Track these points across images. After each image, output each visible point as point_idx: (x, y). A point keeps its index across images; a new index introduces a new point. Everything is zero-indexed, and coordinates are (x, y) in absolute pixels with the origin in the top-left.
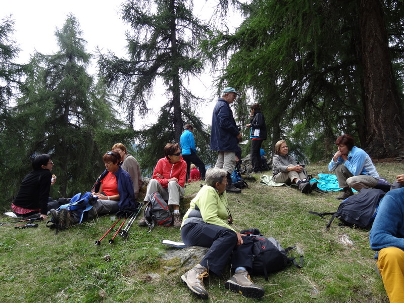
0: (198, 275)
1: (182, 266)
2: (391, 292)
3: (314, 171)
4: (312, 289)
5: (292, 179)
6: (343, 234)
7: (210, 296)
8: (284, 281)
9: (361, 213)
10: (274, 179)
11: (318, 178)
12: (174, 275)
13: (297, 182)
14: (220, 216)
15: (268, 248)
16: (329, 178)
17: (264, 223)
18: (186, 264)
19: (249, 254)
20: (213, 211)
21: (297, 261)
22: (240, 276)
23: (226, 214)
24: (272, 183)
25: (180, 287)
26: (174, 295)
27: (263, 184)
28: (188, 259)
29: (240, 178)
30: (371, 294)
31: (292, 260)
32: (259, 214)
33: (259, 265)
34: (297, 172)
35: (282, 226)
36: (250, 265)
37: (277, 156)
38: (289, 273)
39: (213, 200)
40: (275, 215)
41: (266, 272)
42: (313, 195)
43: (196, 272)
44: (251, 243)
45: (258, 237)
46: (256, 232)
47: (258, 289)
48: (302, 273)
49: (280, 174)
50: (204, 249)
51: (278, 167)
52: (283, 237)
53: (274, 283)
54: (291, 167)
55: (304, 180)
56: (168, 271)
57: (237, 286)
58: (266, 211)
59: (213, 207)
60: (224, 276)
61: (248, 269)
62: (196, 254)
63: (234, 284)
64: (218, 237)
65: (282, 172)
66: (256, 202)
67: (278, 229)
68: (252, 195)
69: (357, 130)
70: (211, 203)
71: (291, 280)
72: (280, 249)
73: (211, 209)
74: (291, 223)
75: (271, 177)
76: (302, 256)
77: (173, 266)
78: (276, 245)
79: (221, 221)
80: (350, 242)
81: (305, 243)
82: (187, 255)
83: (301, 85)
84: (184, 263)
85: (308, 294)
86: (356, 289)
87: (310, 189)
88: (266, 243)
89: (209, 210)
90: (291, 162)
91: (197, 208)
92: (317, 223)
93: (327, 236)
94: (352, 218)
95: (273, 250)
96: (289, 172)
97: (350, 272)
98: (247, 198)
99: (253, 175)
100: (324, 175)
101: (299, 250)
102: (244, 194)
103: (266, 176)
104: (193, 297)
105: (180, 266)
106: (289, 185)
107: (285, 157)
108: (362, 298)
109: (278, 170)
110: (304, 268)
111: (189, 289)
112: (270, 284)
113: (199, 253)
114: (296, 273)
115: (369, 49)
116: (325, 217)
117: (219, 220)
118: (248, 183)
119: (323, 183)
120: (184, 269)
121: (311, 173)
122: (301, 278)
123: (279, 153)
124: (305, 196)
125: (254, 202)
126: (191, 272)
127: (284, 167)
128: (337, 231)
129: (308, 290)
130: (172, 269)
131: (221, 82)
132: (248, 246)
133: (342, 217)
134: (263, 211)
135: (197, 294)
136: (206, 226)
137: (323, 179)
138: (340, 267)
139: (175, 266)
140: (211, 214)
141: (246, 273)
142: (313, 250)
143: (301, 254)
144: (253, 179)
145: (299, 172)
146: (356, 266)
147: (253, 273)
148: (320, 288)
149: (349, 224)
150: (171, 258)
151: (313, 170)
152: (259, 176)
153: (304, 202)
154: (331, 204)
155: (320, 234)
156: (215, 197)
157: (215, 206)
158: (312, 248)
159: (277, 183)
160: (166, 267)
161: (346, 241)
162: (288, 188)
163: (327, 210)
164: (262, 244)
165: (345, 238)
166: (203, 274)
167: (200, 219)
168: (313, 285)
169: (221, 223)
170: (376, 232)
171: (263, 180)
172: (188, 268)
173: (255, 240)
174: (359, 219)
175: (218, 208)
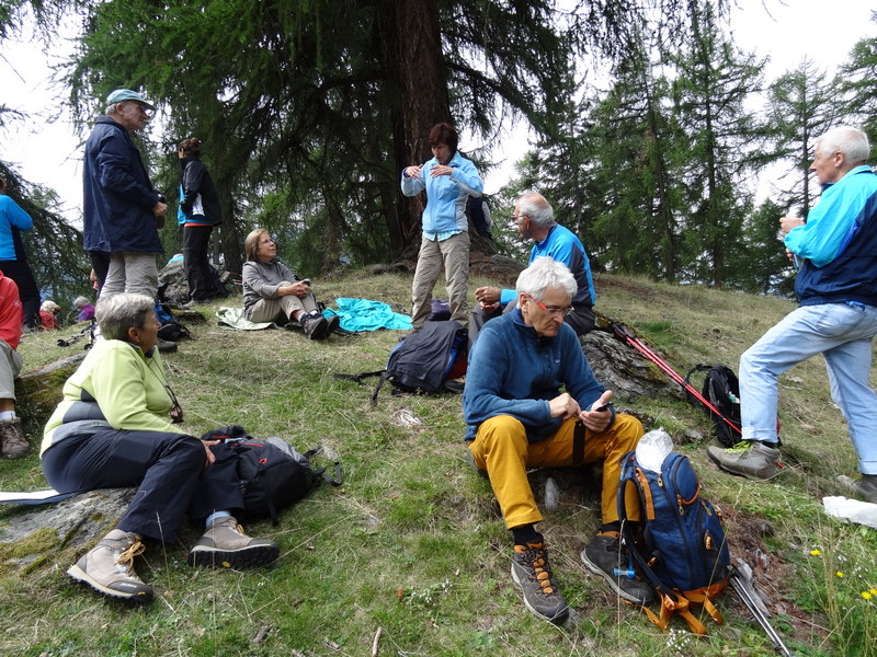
0: (117, 556)
1: (64, 545)
2: (501, 488)
3: (327, 294)
4: (367, 518)
5: (289, 312)
6: (402, 408)
7: (157, 593)
8: (312, 518)
9: (428, 366)
10: (248, 315)
11: (337, 308)
12: (44, 573)
13: (299, 318)
14: (153, 408)
15: (273, 460)
16: (356, 306)
17: (246, 411)
18: (76, 538)
19: (234, 480)
20: (135, 399)
21: (329, 475)
22: (221, 531)
23: (167, 402)
24: (245, 324)
25: (69, 596)
26: (56, 620)
27: (225, 328)
28: (80, 524)
29: (168, 318)
30: (463, 501)
31: (320, 475)
32: (230, 394)
33: (259, 499)
34: (298, 296)
35: (285, 411)
36: (239, 504)
37: (254, 263)
38: (317, 501)
39: (132, 373)
40: (266, 390)
41: (272, 510)
42: (331, 341)
43: (112, 550)
44: (233, 457)
45: (241, 440)
46: (238, 432)
47: (265, 547)
48: (344, 493)
49: (261, 302)
50: (120, 493)
51: (256, 288)
52: (292, 433)
53: (292, 526)
54: (285, 286)
55: (313, 313)
56: (23, 568)
57: (217, 553)
58: (244, 386)
59: (134, 390)
60: (182, 540)
61: (234, 512)
62: (99, 509)
63: (210, 553)
64: (158, 458)
65: (266, 299)
66: (218, 367)
67: (278, 419)
68: (205, 353)
69: (383, 212)
70: (129, 380)
71: (323, 513)
72: (297, 456)
73: (129, 395)
74: (304, 403)
75: (240, 312)
76: (337, 464)
77: (36, 552)
78: (287, 452)
79: (160, 420)
80: (416, 421)
81: (338, 436)
82: (74, 516)
83: (277, 107)
84: (69, 538)
85: (361, 529)
86: (438, 499)
87: (327, 331)
88: (267, 452)
89: (122, 399)
90: (283, 276)
91: (87, 398)
92: (352, 396)
93: (374, 417)
94: (414, 377)
95: (285, 461)
96: (281, 297)
97: (425, 473)
98: (194, 361)
99: (193, 307)
100: (349, 301)
101: (329, 452)
102: (186, 352)
103: (230, 309)
104: (113, 608)
105: (57, 548)
106: (282, 326)
107: (268, 265)
108: (448, 512)
109: (257, 296)
110: (345, 483)
111: (97, 594)
112: (284, 532)
113: (110, 504)
114: (333, 497)
115: (411, 53)
116: (364, 381)
117: (152, 418)
118: (190, 328)
119: (347, 316)
120: (71, 551)
121: (321, 299)
122: (343, 504)
123: (255, 257)
124: (317, 344)
125: (212, 369)
126: (96, 555)
127: (270, 288)
128: (390, 405)
129: (360, 522)
130: (35, 560)
131: (78, 74)
132: (228, 465)
133: (395, 377)
134: (239, 385)
135: (123, 598)
136: (122, 437)
137: (345, 308)
138: (407, 468)
139: (43, 550)
140: (132, 406)
141: (234, 522)
142: (355, 448)
143: (334, 459)
144: (199, 319)
145: (302, 296)
146: (434, 460)
147: (247, 518)
148: (381, 513)
149: (410, 390)
150: (26, 535)
151: (324, 291)
152: (211, 309)
153: (319, 357)
154: (370, 355)
155: (361, 415)
156: (136, 364)
157: (139, 387)
158: (353, 443)
159: (255, 322)
160: (13, 561)
161: (408, 420)
162: (280, 333)
163: (367, 368)
164: (258, 454)
165: (406, 415)
166: (131, 550)
167: (101, 423)
168: (367, 510)
169: (160, 425)
170: (476, 393)
171: (222, 317)
172: (81, 546)
173: (241, 449)
174: (426, 378)
175: (148, 389)
